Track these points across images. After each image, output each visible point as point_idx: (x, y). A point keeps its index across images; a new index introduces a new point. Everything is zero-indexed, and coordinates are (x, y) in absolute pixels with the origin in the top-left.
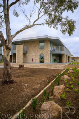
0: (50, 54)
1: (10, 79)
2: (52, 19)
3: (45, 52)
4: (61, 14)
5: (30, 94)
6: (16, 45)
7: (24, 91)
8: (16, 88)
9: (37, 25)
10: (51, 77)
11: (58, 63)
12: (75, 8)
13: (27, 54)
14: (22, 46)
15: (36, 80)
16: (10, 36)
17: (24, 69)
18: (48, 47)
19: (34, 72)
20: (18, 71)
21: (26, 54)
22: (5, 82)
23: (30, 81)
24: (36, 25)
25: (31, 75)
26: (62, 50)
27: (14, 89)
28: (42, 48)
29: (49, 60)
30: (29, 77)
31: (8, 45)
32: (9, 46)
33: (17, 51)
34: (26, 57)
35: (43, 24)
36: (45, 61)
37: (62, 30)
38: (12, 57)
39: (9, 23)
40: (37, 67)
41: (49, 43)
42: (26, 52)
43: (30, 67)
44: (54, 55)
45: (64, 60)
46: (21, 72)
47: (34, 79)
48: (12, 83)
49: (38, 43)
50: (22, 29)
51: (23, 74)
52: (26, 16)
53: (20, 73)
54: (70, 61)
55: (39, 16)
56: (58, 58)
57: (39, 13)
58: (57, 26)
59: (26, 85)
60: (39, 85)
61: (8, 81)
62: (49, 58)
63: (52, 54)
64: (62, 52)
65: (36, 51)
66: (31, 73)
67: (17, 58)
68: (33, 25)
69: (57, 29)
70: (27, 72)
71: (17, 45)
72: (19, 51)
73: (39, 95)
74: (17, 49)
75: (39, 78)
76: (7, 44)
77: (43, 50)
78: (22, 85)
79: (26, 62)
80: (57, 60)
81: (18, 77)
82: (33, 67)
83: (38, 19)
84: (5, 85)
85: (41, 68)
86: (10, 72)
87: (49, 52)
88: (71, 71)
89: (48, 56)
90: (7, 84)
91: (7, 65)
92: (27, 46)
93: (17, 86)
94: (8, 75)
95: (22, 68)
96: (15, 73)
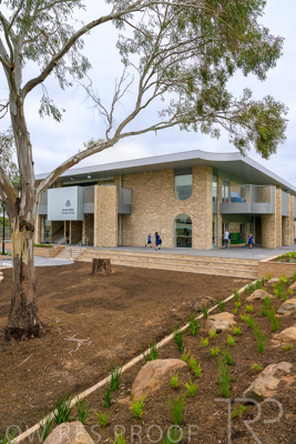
0: (215, 214)
1: (28, 321)
3: (194, 208)
4: (222, 84)
5: (71, 381)
7: (61, 368)
8: (43, 355)
9: (133, 133)
11: (247, 246)
12: (270, 62)
13: (133, 216)
14: (112, 189)
16: (32, 185)
17: (109, 275)
18: (205, 190)
19: (141, 284)
20: (89, 281)
21: (129, 214)
22: (12, 333)
23: (103, 326)
24: (126, 135)
25: (120, 302)
26: (260, 198)
27: (35, 357)
28: (185, 193)
29: (210, 237)
30: (110, 308)
31: (25, 216)
32: (28, 219)
33: (96, 207)
34: (129, 227)
35: (154, 128)
36: (195, 241)
37: (236, 139)
40: (158, 267)
41: (210, 176)
42: (131, 208)
44: (228, 218)
45: (271, 238)
46: (94, 288)
47: (120, 316)
48: (37, 335)
49: (169, 178)
51: (98, 294)
52: (98, 102)
53: (92, 290)
55: (139, 100)
56: (248, 229)
57: (142, 91)
58: (215, 125)
59: (80, 342)
60: (120, 346)
61: (23, 330)
62: (210, 230)
63: (224, 216)
65: (164, 206)
67: (95, 231)
68: (118, 136)
69: (217, 134)
70: (117, 285)
71: (96, 187)
72: (102, 206)
73: (101, 384)
74: (96, 200)
75: (137, 315)
76: (22, 212)
77: (188, 201)
78: (67, 344)
79: (129, 242)
81: (71, 309)
83: (135, 114)
84: (13, 341)
86: (30, 298)
87: (210, 210)
88: (257, 293)
89: (203, 225)
90: (18, 338)
91: (22, 277)
92: (134, 188)
93: (49, 346)
94: (24, 308)
95: (103, 272)
96: (72, 292)
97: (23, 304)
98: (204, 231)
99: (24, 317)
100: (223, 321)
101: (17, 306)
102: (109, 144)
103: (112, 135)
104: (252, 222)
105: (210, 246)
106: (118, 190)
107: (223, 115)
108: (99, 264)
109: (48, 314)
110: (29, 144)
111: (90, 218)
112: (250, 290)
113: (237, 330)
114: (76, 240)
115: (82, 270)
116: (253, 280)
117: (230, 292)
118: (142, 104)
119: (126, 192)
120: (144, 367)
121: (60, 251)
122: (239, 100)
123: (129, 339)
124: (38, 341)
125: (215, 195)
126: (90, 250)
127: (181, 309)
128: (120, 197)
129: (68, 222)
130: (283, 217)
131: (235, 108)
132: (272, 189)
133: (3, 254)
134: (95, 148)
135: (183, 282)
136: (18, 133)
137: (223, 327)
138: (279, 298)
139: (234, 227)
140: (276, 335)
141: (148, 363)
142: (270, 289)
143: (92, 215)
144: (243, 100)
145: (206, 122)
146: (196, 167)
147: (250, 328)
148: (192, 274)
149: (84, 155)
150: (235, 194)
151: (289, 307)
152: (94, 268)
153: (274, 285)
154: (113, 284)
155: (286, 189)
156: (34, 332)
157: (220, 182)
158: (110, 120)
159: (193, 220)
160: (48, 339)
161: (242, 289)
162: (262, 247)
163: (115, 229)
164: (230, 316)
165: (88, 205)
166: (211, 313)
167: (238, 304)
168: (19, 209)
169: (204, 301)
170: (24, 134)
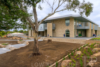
0: (75, 29)
1: (37, 52)
2: (72, 4)
3: (70, 28)
6: (47, 23)
7: (45, 61)
8: (41, 59)
9: (58, 12)
10: (69, 51)
11: (83, 37)
13: (56, 30)
15: (56, 53)
17: (51, 43)
18: (73, 23)
19: (59, 45)
20: (47, 44)
21: (55, 30)
22: (34, 54)
23: (52, 53)
24: (56, 12)
25: (55, 49)
26: (86, 25)
27: (39, 59)
28: (68, 25)
29: (74, 34)
30: (53, 50)
32: (37, 31)
34: (55, 32)
35: (62, 10)
36: (70, 36)
37: (81, 12)
40: (62, 41)
41: (74, 20)
42: (55, 28)
43: (57, 41)
44: (78, 30)
45: (89, 35)
47: (55, 52)
48: (39, 55)
50: (46, 17)
51: (50, 47)
52: (50, 5)
53: (48, 46)
55: (59, 4)
56: (83, 33)
57: (59, 2)
58: (75, 9)
59: (48, 56)
60: (56, 57)
62: (74, 33)
63: (77, 30)
64: (86, 28)
65: (63, 28)
66: (55, 47)
68: (55, 12)
69: (76, 11)
70: (53, 45)
72: (49, 28)
74: (47, 26)
75: (59, 51)
76: (36, 29)
78: (45, 57)
79: (55, 36)
81: (45, 50)
82: (59, 41)
83: (58, 7)
85: (66, 42)
86: (37, 47)
87: (74, 28)
88: (86, 47)
89: (72, 32)
90: (36, 55)
91: (36, 43)
92: (56, 23)
93: (42, 57)
94: (36, 49)
95: (50, 42)
96: (44, 47)
98: (72, 33)
100: (79, 53)
102: (53, 14)
103: (53, 12)
104: (84, 31)
105: (74, 37)
106: (52, 24)
107: (78, 7)
108: (49, 41)
109: (40, 51)
110: (37, 15)
111: (46, 31)
112: (85, 46)
113: (82, 54)
114: (43, 36)
115: (45, 42)
116: (85, 44)
117: (80, 47)
118: (60, 5)
119: (54, 25)
120: (63, 61)
121: (40, 38)
122: (82, 3)
123: (58, 56)
124: (40, 56)
125: (75, 25)
126: (46, 38)
127: (69, 50)
130: (92, 30)
131: (81, 5)
132: (89, 23)
134: (50, 15)
135: (68, 45)
136: (34, 13)
137: (79, 54)
138: (92, 48)
139: (79, 32)
140: (92, 56)
141: (64, 60)
142: (89, 46)
143: (47, 30)
144: (83, 3)
145: (74, 8)
146: (70, 18)
147: (85, 54)
148: (70, 43)
149: (48, 17)
150: (80, 25)
151: (94, 50)
152: (48, 42)
153: (90, 45)
154: (52, 45)
155: (92, 23)
157: (76, 22)
158: (52, 9)
159: (70, 31)
161: (83, 46)
162: (86, 37)
163: (52, 33)
164: (81, 52)
165: (46, 28)
166: (76, 51)
167: (82, 49)
168: (35, 29)
169: (74, 49)
170: (36, 13)
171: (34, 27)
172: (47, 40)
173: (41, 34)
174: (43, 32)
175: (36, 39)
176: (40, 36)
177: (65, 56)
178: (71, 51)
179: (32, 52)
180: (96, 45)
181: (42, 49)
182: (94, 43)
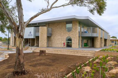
0: (79, 37)
1: (21, 69)
3: (72, 34)
10: (72, 68)
11: (89, 47)
13: (52, 37)
14: (45, 28)
15: (53, 70)
16: (23, 23)
17: (45, 55)
18: (76, 28)
19: (56, 59)
20: (39, 58)
21: (51, 37)
22: (16, 73)
23: (46, 71)
24: (54, 7)
25: (50, 64)
26: (94, 31)
28: (69, 30)
29: (78, 44)
30: (47, 66)
33: (40, 34)
34: (51, 41)
35: (63, 6)
36: (73, 46)
38: (35, 40)
39: (21, 9)
40: (61, 53)
41: (78, 24)
42: (51, 34)
43: (53, 53)
46: (41, 60)
47: (51, 68)
49: (64, 25)
50: (37, 14)
51: (42, 61)
53: (40, 60)
54: (108, 45)
56: (90, 42)
61: (20, 72)
62: (78, 42)
63: (82, 37)
64: (94, 35)
65: (62, 34)
66: (51, 61)
67: (39, 42)
68: (51, 8)
70: (48, 59)
71: (40, 27)
72: (42, 33)
74: (40, 31)
75: (57, 68)
76: (20, 32)
77: (70, 32)
78: (35, 77)
79: (51, 46)
80: (89, 43)
81: (34, 66)
82: (57, 53)
84: (16, 76)
85: (67, 54)
86: (22, 61)
87: (78, 35)
88: (97, 60)
89: (76, 40)
90: (18, 75)
91: (19, 54)
92: (52, 28)
93: (29, 77)
95: (43, 54)
96: (33, 61)
97: (19, 63)
98: (76, 42)
99: (20, 68)
100: (88, 69)
101: (17, 64)
102: (48, 10)
103: (49, 7)
104: (90, 40)
105: (78, 47)
106: (47, 29)
108: (42, 52)
109: (27, 68)
110: (22, 9)
111: (38, 38)
112: (94, 60)
113: (93, 71)
114: (33, 45)
115: (36, 54)
116: (94, 57)
117: (87, 61)
119: (50, 29)
121: (27, 48)
124: (25, 76)
125: (79, 30)
126: (38, 48)
127: (71, 66)
128: (48, 31)
129: (30, 39)
130: (101, 38)
132: (98, 29)
133: (8, 49)
134: (44, 11)
135: (70, 58)
136: (18, 5)
137: (88, 71)
138: (104, 62)
139: (85, 41)
140: (107, 73)
146: (73, 21)
147: (97, 71)
148: (73, 56)
149: (40, 13)
150: (85, 31)
151: (109, 64)
152: (40, 53)
153: (101, 59)
155: (102, 29)
156: (23, 73)
157: (81, 26)
158: (48, 3)
159: (73, 39)
160: (28, 75)
162: (94, 48)
163: (46, 41)
164: (90, 67)
165: (37, 33)
166: (82, 67)
167: (91, 64)
168: (18, 31)
169: (79, 64)
170: (21, 5)
171: (17, 28)
172: (39, 51)
173: (30, 43)
174: (33, 39)
175: (20, 49)
176: (28, 45)
177: (67, 75)
178: (75, 67)
179: (12, 70)
180: (109, 57)
181: (30, 64)
182: (106, 55)
